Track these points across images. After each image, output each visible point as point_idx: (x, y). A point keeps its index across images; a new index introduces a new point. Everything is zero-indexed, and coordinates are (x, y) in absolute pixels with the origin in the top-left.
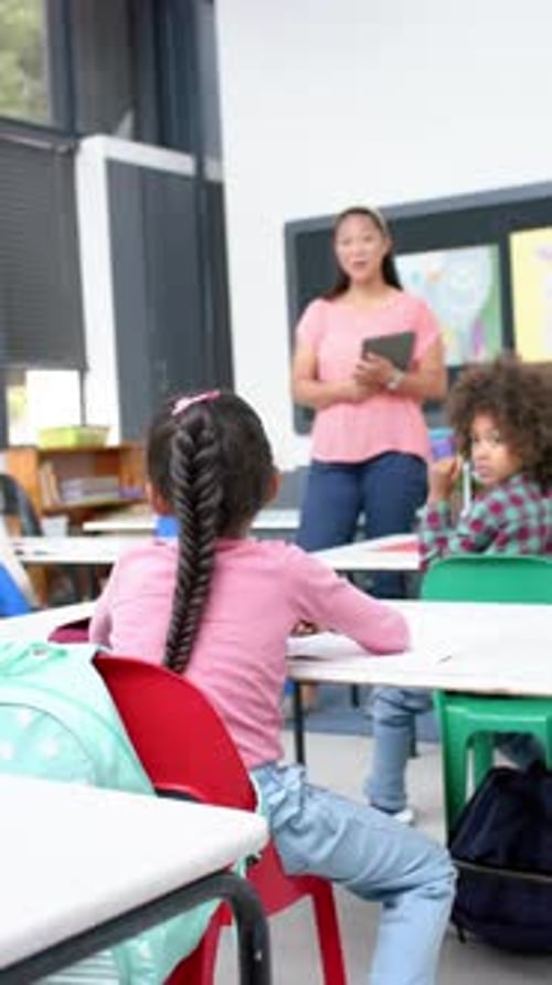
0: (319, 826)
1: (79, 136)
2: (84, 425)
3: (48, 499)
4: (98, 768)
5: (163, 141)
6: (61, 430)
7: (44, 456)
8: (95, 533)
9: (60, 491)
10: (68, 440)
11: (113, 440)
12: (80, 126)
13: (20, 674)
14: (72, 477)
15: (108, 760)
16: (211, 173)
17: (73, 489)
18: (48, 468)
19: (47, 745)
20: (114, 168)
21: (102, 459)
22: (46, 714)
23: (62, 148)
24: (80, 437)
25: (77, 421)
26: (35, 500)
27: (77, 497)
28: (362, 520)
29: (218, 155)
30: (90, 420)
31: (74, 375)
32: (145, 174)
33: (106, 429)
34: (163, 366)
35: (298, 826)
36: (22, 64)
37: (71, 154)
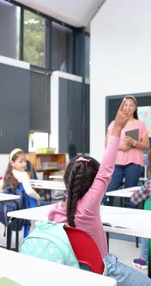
0: (120, 274)
1: (52, 71)
2: (49, 148)
3: (38, 167)
4: (64, 257)
5: (74, 73)
6: (43, 149)
7: (38, 156)
8: (52, 179)
9: (42, 165)
10: (45, 152)
11: (56, 152)
12: (53, 69)
13: (44, 229)
14: (45, 162)
15: (67, 254)
16: (86, 82)
17: (45, 165)
18: (39, 159)
19: (51, 250)
20: (61, 80)
21: (53, 157)
22: (51, 241)
23: (47, 74)
24: (48, 151)
25: (47, 147)
26: (35, 167)
27: (46, 167)
28: (124, 180)
29: (88, 76)
30: (51, 147)
31: (47, 134)
32: (69, 81)
33: (55, 149)
34: (71, 132)
35: (115, 273)
36: (37, 50)
37: (50, 75)
